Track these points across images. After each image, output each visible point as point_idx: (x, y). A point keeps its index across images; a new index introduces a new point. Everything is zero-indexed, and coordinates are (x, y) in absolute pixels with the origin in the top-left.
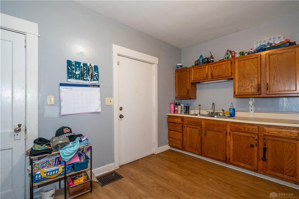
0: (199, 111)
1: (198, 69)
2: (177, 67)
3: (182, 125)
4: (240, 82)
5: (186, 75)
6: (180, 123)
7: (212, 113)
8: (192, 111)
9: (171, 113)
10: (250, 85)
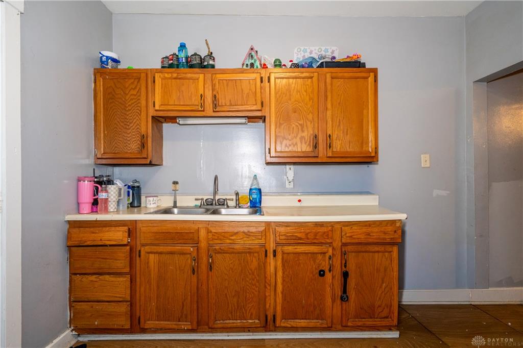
0: (172, 198)
1: (175, 78)
2: (102, 62)
3: (131, 250)
4: (280, 127)
5: (134, 89)
6: (125, 243)
7: (209, 203)
8: (151, 199)
9: (79, 213)
10: (299, 136)
